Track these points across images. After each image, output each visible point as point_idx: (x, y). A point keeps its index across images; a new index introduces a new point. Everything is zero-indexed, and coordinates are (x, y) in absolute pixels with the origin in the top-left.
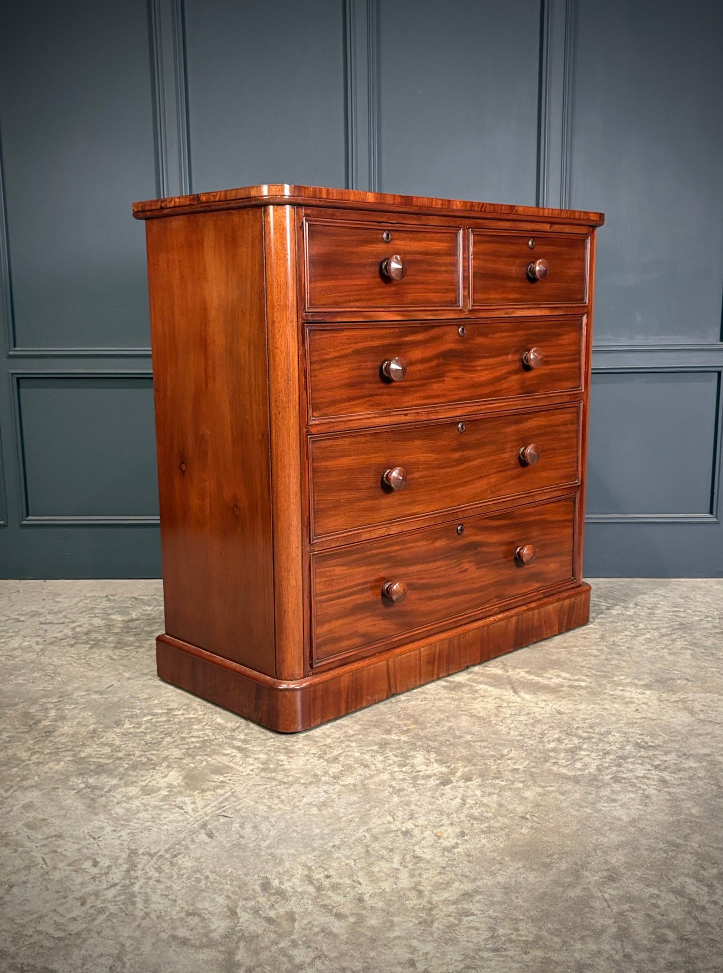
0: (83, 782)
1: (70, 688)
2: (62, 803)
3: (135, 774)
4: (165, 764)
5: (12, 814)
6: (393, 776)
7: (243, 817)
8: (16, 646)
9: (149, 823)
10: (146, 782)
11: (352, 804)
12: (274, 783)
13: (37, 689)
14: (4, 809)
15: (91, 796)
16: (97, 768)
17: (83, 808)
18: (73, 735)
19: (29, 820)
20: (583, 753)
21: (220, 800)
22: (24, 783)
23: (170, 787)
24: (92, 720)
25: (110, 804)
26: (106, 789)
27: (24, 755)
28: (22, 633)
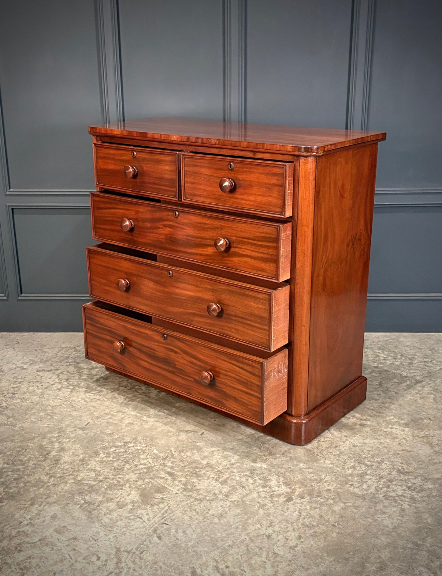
0: (83, 499)
1: (63, 425)
2: (73, 515)
3: (111, 493)
4: (128, 485)
5: (46, 522)
6: (259, 495)
7: (176, 525)
8: (25, 390)
9: (123, 530)
10: (119, 499)
11: (237, 516)
12: (192, 500)
13: (44, 425)
14: (41, 519)
15: (89, 509)
16: (89, 488)
17: (86, 518)
18: (72, 463)
19: (56, 527)
20: (368, 477)
21: (162, 512)
22: (49, 499)
23: (133, 502)
24: (81, 451)
25: (100, 515)
26: (97, 504)
27: (45, 478)
28: (27, 379)
